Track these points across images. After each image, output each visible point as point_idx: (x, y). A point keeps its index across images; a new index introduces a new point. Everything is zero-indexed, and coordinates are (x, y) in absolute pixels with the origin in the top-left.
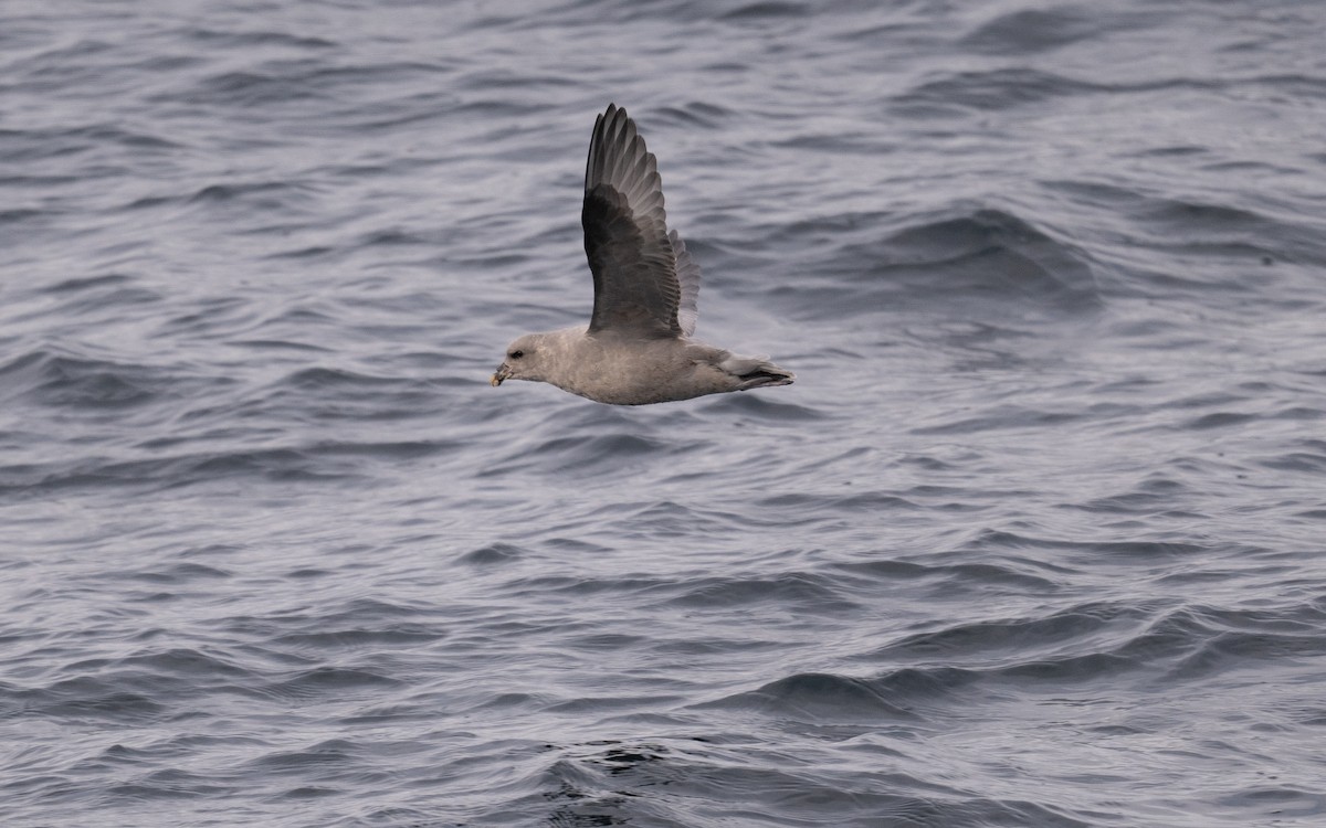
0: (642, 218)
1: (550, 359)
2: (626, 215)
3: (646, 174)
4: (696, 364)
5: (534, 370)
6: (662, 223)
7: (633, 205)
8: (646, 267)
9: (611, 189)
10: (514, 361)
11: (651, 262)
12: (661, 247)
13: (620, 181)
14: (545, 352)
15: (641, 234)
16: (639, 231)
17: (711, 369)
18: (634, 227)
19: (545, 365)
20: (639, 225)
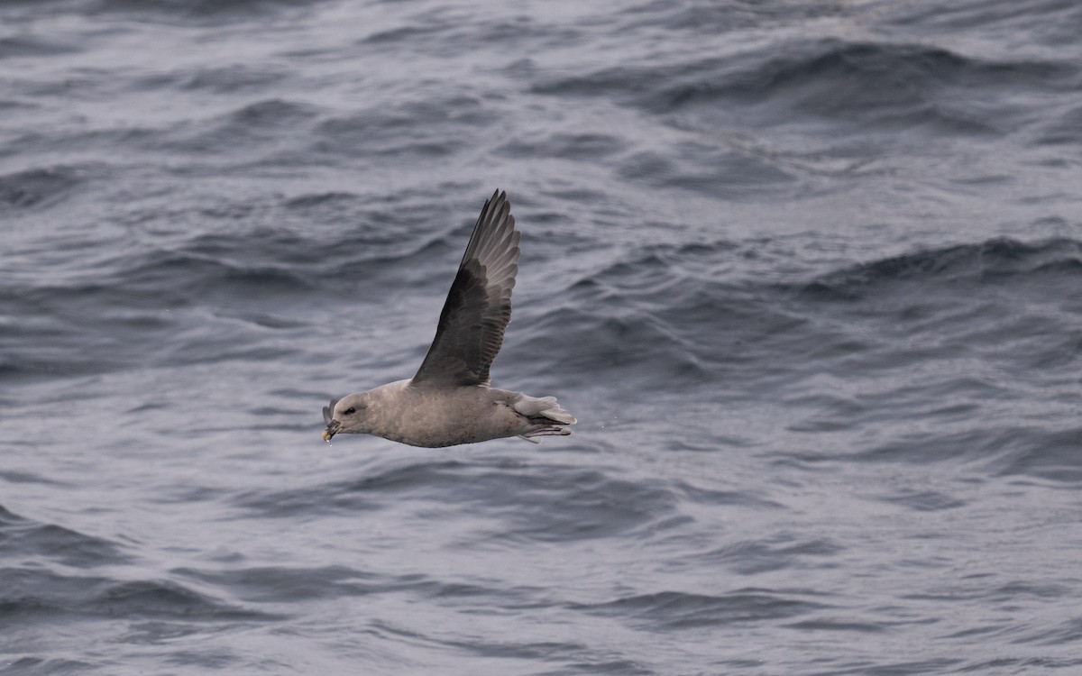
0: (494, 287)
1: (378, 411)
2: (482, 284)
3: (509, 249)
4: (497, 404)
5: (364, 423)
6: (509, 291)
7: (488, 276)
8: (480, 327)
9: (477, 263)
10: (345, 417)
11: (485, 324)
12: (501, 312)
13: (485, 256)
14: (374, 405)
15: (487, 300)
16: (488, 297)
17: (508, 409)
18: (485, 294)
19: (374, 418)
20: (488, 293)
